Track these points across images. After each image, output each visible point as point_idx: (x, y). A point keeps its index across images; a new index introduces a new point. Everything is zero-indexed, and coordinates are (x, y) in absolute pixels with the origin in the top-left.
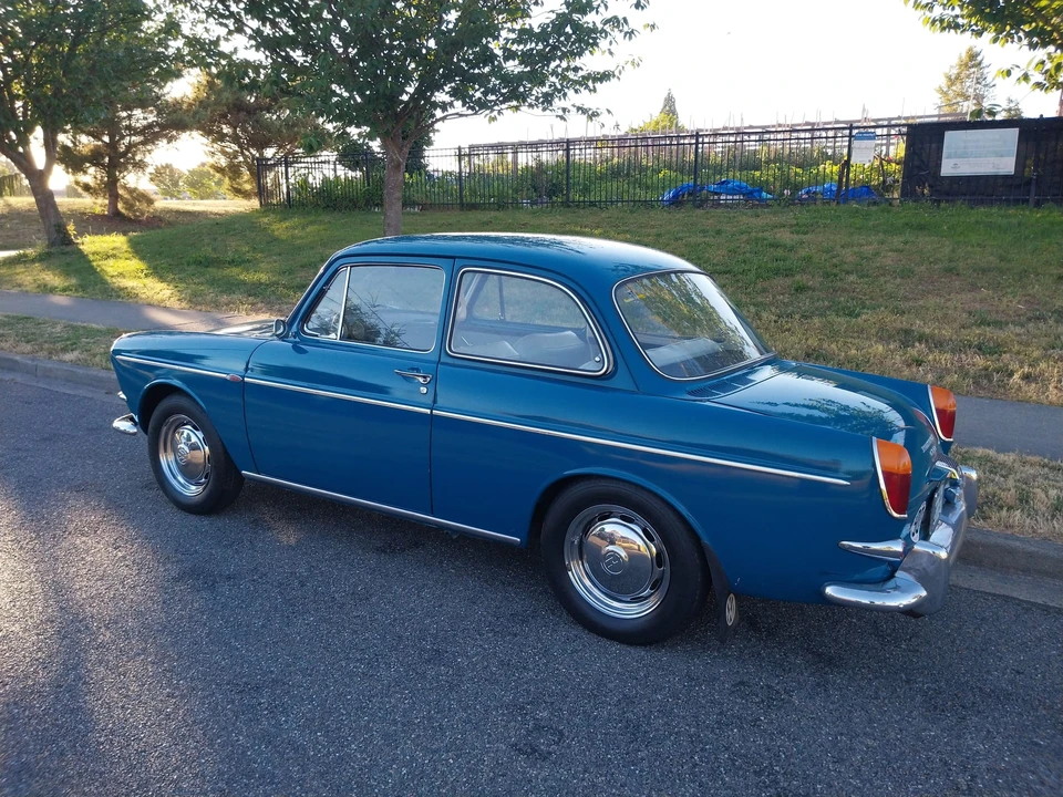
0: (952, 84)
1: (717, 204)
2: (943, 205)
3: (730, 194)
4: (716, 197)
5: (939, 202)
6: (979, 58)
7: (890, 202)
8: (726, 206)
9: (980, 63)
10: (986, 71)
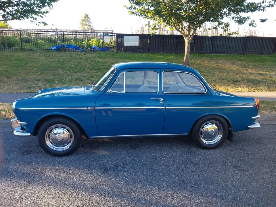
0: (83, 22)
1: (69, 51)
2: (127, 52)
3: (72, 48)
4: (68, 49)
5: (126, 52)
6: (88, 16)
7: (113, 51)
8: (71, 51)
9: (89, 17)
10: (90, 19)
